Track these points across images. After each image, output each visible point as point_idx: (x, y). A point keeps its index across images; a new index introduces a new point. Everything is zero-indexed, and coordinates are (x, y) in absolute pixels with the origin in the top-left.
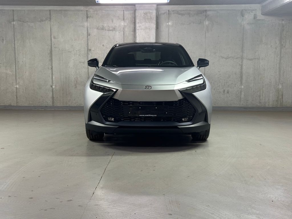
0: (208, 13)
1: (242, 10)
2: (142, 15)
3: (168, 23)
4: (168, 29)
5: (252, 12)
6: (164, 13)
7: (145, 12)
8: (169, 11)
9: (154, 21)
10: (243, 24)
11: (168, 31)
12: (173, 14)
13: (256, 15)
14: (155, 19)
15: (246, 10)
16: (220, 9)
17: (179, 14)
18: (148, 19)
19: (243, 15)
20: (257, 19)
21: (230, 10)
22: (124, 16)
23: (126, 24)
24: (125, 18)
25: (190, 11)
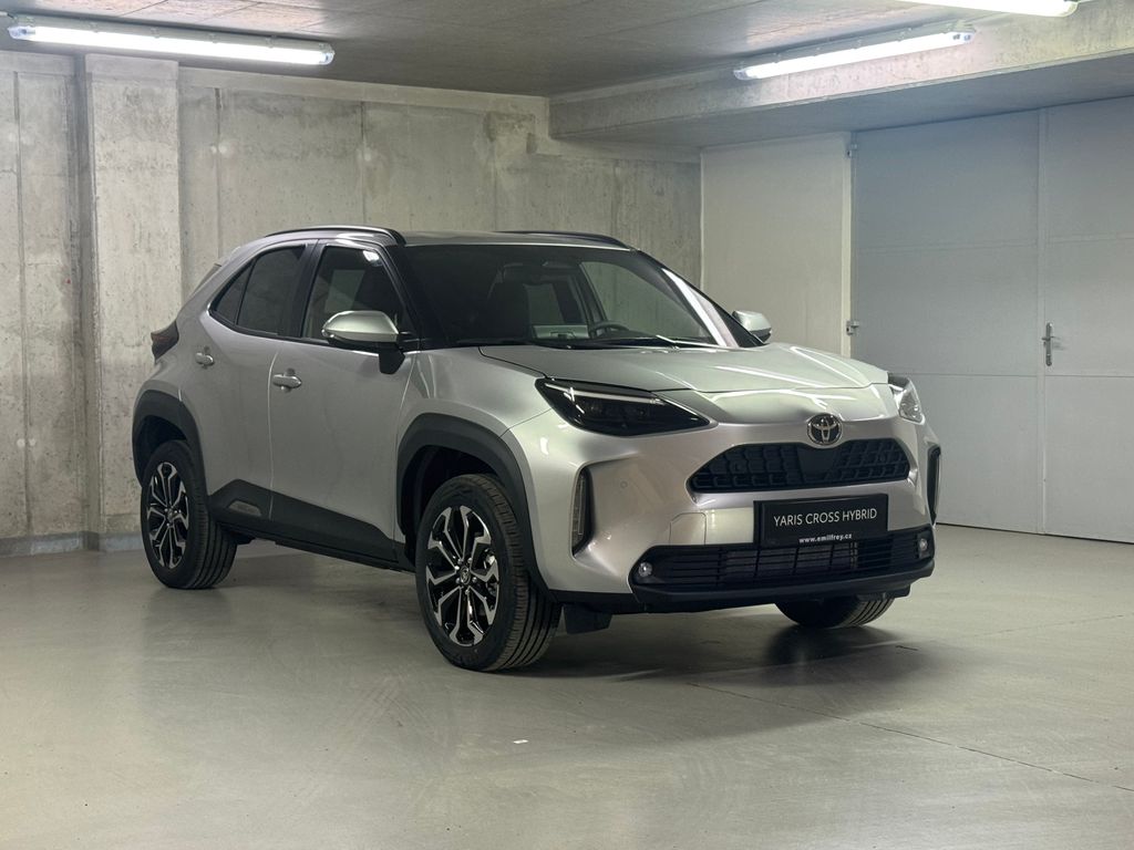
0: (372, 114)
1: (489, 116)
2: (119, 106)
3: (217, 147)
4: (219, 173)
5: (520, 127)
6: (199, 102)
7: (133, 92)
8: (217, 94)
9: (174, 138)
10: (492, 170)
11: (219, 181)
12: (237, 107)
13: (534, 135)
14: (174, 126)
15: (500, 116)
16: (412, 103)
17: (261, 112)
18: (146, 122)
19: (491, 135)
20: (538, 151)
21: (447, 109)
22: (17, 99)
23: (26, 140)
24: (25, 111)
25: (303, 100)
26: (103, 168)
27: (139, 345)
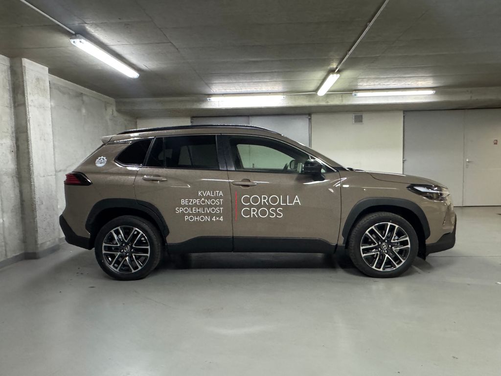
0: (85, 98)
1: (105, 102)
2: (34, 82)
5: (111, 107)
10: (107, 119)
12: (55, 88)
13: (113, 110)
14: (49, 92)
15: (108, 103)
17: (60, 91)
18: (41, 89)
19: (106, 109)
20: (114, 115)
25: (69, 89)
26: (31, 106)
27: (44, 176)
